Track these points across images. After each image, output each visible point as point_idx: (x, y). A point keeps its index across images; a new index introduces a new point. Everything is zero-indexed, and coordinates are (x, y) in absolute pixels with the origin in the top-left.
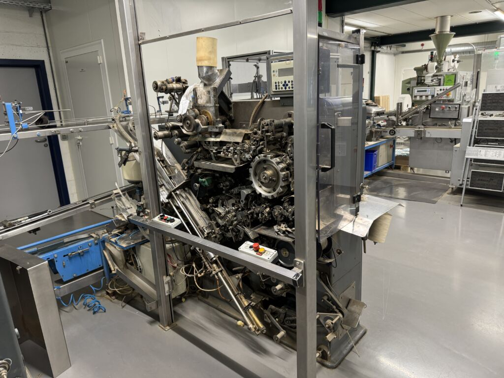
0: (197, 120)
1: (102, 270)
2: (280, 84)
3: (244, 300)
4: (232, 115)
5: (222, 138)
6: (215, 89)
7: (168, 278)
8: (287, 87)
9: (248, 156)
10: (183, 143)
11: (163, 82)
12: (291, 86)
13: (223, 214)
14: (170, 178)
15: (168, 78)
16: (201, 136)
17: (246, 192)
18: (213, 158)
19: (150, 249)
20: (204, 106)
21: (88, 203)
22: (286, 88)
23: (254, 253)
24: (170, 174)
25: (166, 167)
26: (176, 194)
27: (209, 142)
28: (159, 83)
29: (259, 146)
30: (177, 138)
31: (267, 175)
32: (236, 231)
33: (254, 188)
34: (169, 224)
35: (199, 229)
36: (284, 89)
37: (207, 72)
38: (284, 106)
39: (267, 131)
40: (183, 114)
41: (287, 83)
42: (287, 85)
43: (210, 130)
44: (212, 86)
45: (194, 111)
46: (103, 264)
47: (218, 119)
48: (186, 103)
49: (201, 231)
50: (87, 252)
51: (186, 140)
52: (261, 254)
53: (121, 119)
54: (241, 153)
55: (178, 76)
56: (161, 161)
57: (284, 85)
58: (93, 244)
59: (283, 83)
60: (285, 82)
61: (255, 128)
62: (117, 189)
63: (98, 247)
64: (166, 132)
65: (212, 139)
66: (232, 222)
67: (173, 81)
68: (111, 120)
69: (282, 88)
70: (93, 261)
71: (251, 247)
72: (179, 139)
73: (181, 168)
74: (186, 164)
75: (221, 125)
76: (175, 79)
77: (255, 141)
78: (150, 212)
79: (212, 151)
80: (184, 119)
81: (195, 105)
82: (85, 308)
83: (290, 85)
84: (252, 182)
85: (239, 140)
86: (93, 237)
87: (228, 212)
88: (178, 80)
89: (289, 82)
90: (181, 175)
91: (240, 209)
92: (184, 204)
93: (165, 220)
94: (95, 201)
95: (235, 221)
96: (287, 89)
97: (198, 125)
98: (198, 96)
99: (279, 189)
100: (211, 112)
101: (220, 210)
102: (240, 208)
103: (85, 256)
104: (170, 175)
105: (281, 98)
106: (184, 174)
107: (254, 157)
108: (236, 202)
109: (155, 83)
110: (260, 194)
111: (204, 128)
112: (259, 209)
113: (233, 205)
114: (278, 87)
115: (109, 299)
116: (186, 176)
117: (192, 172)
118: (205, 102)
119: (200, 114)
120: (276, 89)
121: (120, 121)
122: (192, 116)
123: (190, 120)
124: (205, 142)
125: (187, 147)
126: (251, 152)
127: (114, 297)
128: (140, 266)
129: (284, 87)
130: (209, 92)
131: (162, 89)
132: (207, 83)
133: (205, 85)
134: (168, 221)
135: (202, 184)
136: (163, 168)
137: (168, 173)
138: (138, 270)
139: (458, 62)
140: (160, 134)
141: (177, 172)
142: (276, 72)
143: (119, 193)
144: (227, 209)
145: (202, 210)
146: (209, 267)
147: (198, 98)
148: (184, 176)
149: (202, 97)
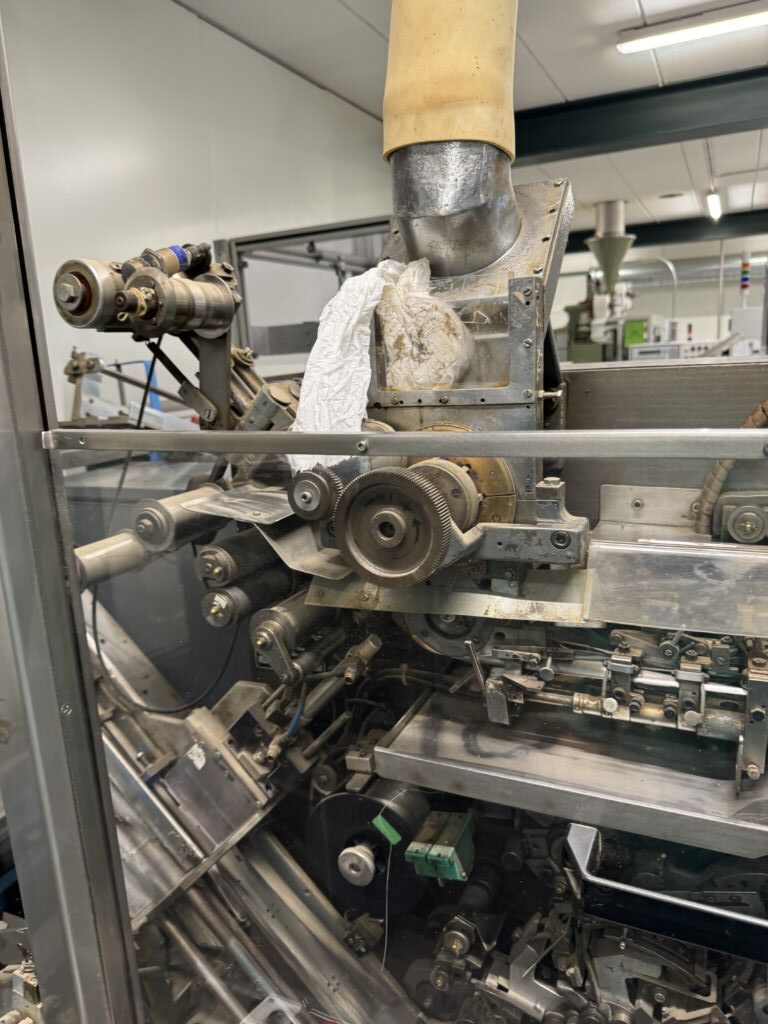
6: (540, 292)
10: (267, 619)
11: (126, 271)
14: (152, 781)
15: (154, 248)
20: (444, 402)
25: (115, 717)
28: (103, 277)
30: (221, 591)
47: (552, 482)
72: (237, 594)
73: (227, 737)
74: (265, 723)
80: (355, 498)
81: (372, 400)
90: (232, 777)
106: (246, 769)
109: (77, 271)
111: (465, 545)
123: (407, 508)
125: (301, 639)
131: (131, 306)
133: (440, 271)
136: (103, 728)
137: (134, 755)
141: (200, 763)
147: (392, 353)
148: (249, 782)
149: (421, 347)
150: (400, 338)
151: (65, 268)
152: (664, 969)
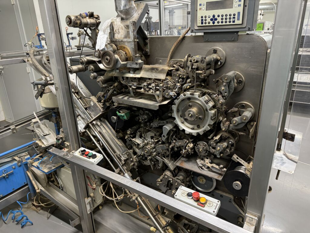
0: (116, 56)
1: (27, 187)
2: (207, 18)
3: (161, 219)
4: (148, 50)
5: (142, 74)
6: (134, 23)
7: (90, 199)
8: (216, 22)
9: (172, 93)
10: (99, 78)
11: (77, 17)
12: (220, 21)
13: (141, 145)
14: (86, 109)
15: (82, 13)
16: (118, 71)
17: (168, 127)
18: (132, 94)
19: (71, 173)
20: (122, 41)
21: (10, 129)
22: (214, 23)
23: (195, 204)
24: (86, 105)
25: (80, 98)
26: (93, 125)
27: (127, 78)
28: (73, 18)
29: (185, 83)
30: (92, 73)
31: (194, 113)
32: (155, 160)
33: (177, 124)
34: (91, 160)
35: (117, 156)
36: (211, 24)
37: (125, 6)
38: (208, 41)
39: (197, 69)
40: (101, 49)
41: (216, 17)
42: (216, 19)
43: (128, 66)
44: (131, 20)
45: (112, 46)
46: (27, 181)
47: (138, 55)
48: (103, 38)
49: (118, 158)
50: (12, 174)
51: (103, 75)
52: (203, 205)
53: (35, 53)
54: (164, 91)
55: (91, 11)
56: (75, 93)
57: (211, 20)
58: (17, 167)
59: (212, 17)
60: (214, 16)
61: (174, 64)
62: (35, 118)
63: (21, 168)
64: (80, 66)
65: (131, 75)
66: (152, 153)
67: (87, 16)
68: (25, 54)
69: (209, 23)
70: (18, 180)
71: (189, 195)
72: (95, 74)
73: (97, 100)
74: (102, 97)
75: (140, 61)
76: (88, 14)
77: (180, 78)
78: (70, 145)
79: (131, 86)
80: (103, 55)
81: (112, 40)
82: (13, 222)
83: (219, 19)
84: (174, 119)
85: (162, 77)
86: (16, 160)
87: (147, 144)
88: (91, 15)
89: (219, 16)
90: (97, 107)
91: (160, 143)
92: (100, 133)
93: (87, 155)
94: (16, 126)
95: (154, 152)
96: (216, 24)
97: (117, 61)
98: (115, 30)
99: (206, 127)
100: (130, 48)
101: (138, 141)
102: (159, 141)
103: (10, 177)
104: (86, 107)
105: (205, 33)
106: (100, 106)
107: (178, 94)
108: (155, 135)
109: (69, 18)
110: (184, 130)
111: (123, 64)
112: (180, 143)
113: (152, 138)
114: (204, 22)
115: (35, 210)
116: (102, 108)
117: (108, 104)
118: (123, 36)
119: (118, 50)
120: (202, 23)
121: (35, 55)
122: (111, 51)
123: (109, 56)
124: (123, 78)
125: (105, 82)
126: (176, 90)
127: (39, 208)
128: (61, 185)
129: (211, 22)
130: (127, 27)
131: (77, 24)
132: (124, 16)
133: (122, 19)
134: (90, 157)
135: (121, 118)
136: (78, 99)
137: (83, 104)
138: (60, 188)
139: (262, 15)
140: (75, 68)
141: (92, 104)
142: (204, 5)
143: (37, 122)
144: (146, 141)
145: (118, 139)
146: (129, 193)
147: (115, 32)
148: (100, 108)
149: (119, 32)
150: (116, 30)
151: (67, 16)
152: (155, 134)
